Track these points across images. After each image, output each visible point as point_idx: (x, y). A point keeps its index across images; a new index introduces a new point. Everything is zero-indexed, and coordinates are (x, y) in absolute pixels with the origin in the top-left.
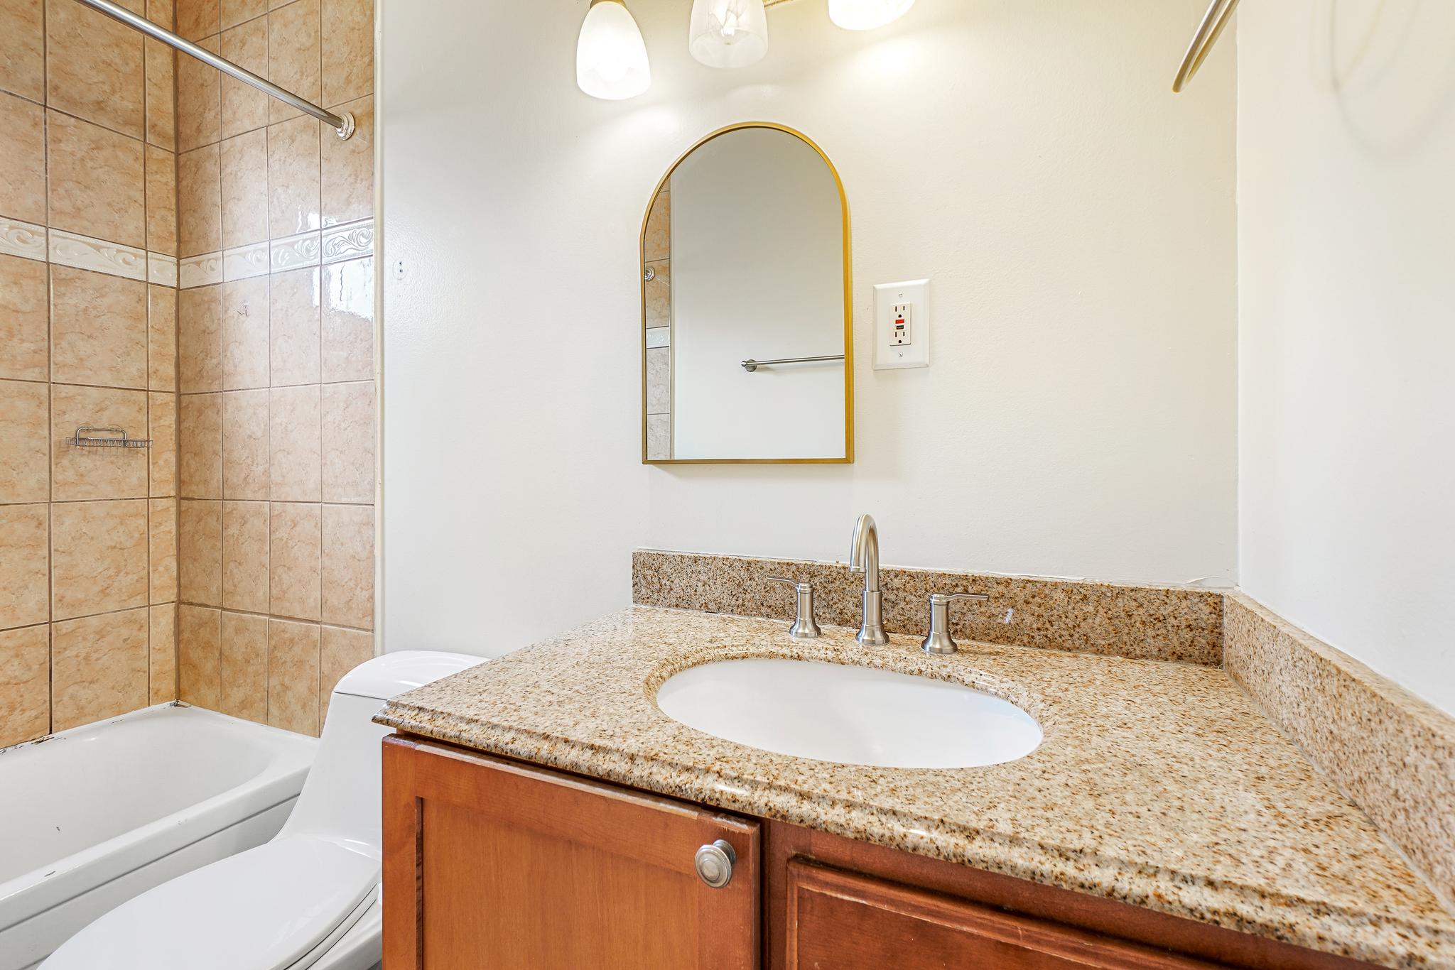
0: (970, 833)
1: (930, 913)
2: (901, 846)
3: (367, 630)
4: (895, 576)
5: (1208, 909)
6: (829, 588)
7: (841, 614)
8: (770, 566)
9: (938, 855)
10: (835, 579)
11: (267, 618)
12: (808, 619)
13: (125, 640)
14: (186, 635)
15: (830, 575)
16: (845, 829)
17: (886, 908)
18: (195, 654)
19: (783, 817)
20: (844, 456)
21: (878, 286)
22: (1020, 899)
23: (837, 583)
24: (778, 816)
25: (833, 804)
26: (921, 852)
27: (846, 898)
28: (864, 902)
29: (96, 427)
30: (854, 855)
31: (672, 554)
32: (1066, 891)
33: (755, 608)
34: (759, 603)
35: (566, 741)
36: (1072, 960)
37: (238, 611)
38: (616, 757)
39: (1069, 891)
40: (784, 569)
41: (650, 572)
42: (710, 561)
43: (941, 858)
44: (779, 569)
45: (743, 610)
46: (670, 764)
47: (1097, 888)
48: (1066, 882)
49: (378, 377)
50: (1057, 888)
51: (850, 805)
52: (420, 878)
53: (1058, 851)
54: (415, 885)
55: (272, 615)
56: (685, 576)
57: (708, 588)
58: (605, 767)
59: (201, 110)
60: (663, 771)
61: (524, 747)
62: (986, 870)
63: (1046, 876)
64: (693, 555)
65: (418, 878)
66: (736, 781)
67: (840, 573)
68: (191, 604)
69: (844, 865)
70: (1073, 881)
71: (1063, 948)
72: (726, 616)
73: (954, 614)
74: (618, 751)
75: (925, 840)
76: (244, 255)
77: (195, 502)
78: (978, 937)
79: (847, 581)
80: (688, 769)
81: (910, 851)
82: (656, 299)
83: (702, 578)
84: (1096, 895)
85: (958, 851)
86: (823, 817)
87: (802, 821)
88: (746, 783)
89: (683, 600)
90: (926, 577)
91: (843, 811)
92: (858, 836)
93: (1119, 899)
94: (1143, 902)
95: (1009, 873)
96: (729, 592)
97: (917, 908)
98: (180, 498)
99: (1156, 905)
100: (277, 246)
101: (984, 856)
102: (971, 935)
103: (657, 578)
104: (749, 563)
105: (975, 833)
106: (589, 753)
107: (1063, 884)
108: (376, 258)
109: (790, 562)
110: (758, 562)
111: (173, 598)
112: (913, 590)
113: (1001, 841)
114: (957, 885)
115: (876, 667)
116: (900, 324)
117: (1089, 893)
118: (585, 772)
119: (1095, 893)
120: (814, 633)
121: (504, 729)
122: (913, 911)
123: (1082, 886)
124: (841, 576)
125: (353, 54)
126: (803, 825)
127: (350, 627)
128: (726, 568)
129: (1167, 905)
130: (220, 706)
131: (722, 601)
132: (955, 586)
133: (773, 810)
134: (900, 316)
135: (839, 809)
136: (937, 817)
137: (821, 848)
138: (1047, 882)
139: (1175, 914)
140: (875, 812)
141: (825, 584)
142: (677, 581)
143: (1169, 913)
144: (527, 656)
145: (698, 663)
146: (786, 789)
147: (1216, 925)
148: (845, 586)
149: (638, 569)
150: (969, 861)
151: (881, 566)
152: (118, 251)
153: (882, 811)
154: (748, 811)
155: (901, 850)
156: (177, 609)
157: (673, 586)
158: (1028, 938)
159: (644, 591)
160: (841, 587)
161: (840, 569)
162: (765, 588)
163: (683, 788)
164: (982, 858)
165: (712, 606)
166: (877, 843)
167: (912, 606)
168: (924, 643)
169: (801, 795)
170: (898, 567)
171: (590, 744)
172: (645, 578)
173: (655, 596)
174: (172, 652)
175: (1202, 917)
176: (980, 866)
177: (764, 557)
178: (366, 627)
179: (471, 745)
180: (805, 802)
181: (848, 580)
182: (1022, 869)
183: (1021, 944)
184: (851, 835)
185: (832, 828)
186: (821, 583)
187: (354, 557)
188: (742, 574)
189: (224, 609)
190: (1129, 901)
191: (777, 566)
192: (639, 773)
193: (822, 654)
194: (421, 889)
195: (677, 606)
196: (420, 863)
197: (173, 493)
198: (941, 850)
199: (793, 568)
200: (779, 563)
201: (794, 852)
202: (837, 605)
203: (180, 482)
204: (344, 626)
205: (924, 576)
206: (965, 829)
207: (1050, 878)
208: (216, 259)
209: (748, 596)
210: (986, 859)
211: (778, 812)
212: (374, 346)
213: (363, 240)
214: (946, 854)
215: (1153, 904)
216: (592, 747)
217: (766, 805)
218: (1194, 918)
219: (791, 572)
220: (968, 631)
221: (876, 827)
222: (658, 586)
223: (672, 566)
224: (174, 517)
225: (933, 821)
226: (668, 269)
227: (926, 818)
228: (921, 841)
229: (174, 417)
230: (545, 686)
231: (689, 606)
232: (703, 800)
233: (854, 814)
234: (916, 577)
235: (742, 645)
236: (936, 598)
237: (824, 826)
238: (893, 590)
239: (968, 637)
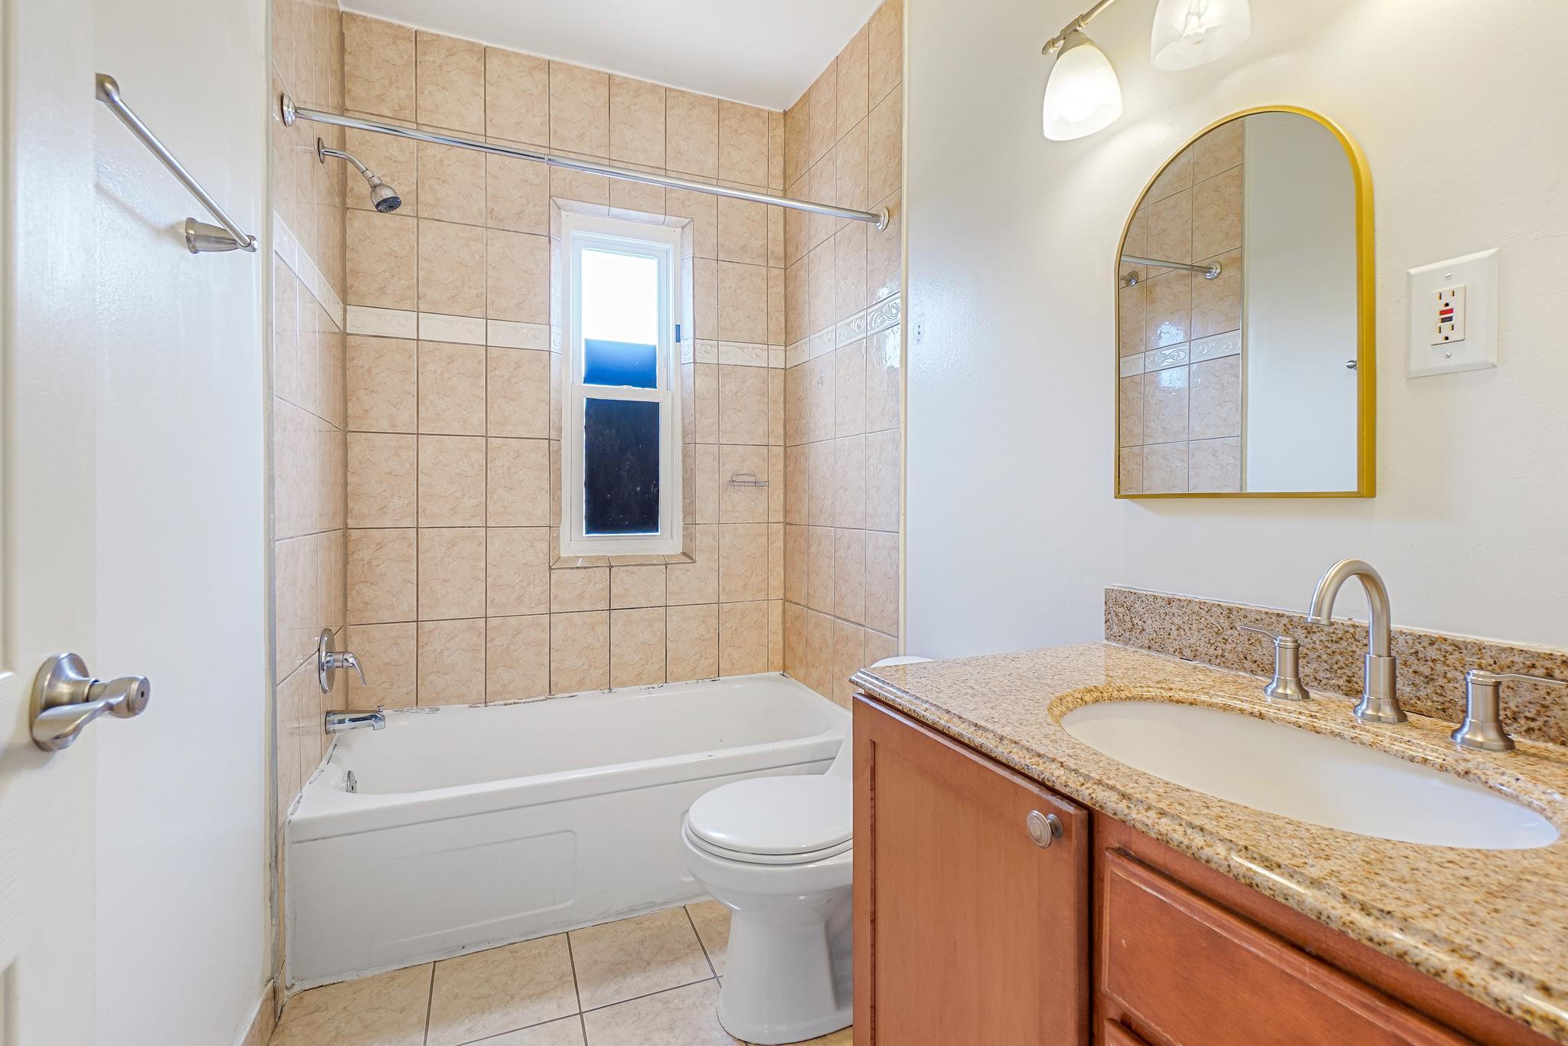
0: (1271, 865)
1: (1221, 926)
2: (1196, 855)
3: (894, 637)
4: (1430, 644)
5: (1520, 1006)
6: (1333, 649)
7: (1349, 682)
8: (1253, 616)
9: (1229, 872)
10: (1341, 639)
11: (833, 618)
12: (1290, 678)
13: (755, 622)
14: (788, 624)
15: (1334, 633)
16: (1149, 829)
17: (1182, 909)
18: (793, 639)
19: (1101, 806)
20: (1355, 489)
21: (1413, 271)
22: (1324, 946)
23: (1344, 643)
24: (1097, 805)
25: (1149, 808)
26: (1213, 866)
27: (1149, 890)
28: (1164, 899)
29: (741, 473)
30: (1167, 860)
31: (1145, 593)
32: (1353, 940)
33: (1237, 661)
34: (1242, 656)
35: (960, 718)
36: (1358, 1012)
37: (816, 611)
38: (990, 736)
39: (1355, 941)
40: (1273, 620)
41: (1121, 610)
42: (1185, 604)
43: (1231, 875)
44: (1267, 620)
45: (1222, 660)
46: (1027, 749)
47: (1387, 947)
48: (1353, 931)
49: (902, 426)
50: (1342, 933)
51: (1162, 813)
52: (873, 799)
53: (1362, 905)
54: (869, 804)
55: (835, 616)
56: (1157, 617)
57: (1182, 633)
58: (979, 740)
59: (798, 232)
60: (1020, 753)
61: (931, 716)
62: (1272, 897)
63: (1333, 919)
64: (1165, 595)
65: (871, 799)
66: (1074, 772)
67: (1348, 632)
68: (792, 602)
69: (1158, 868)
70: (1362, 932)
71: (1351, 999)
72: (1201, 665)
73: (1528, 704)
74: (993, 732)
75: (1220, 856)
76: (820, 337)
77: (793, 527)
78: (1262, 960)
79: (1357, 643)
80: (1039, 755)
81: (1203, 862)
82: (1223, 299)
83: (1176, 621)
84: (1385, 953)
85: (1248, 873)
86: (1134, 815)
87: (1115, 814)
88: (1081, 776)
89: (1156, 642)
90: (1480, 650)
91: (1155, 815)
92: (1159, 838)
93: (1411, 964)
94: (1437, 974)
95: (1295, 906)
96: (1207, 640)
97: (1209, 918)
98: (786, 524)
99: (1452, 982)
100: (840, 327)
101: (1273, 885)
102: (1257, 957)
103: (1129, 617)
104: (1230, 610)
105: (1276, 866)
106: (973, 728)
107: (1350, 931)
108: (902, 326)
109: (1280, 612)
110: (1241, 609)
111: (782, 597)
112: (1458, 665)
113: (1300, 880)
114: (1260, 915)
115: (1362, 744)
116: (1446, 315)
117: (1378, 948)
118: (967, 742)
119: (1384, 950)
120: (1297, 695)
121: (923, 701)
122: (1205, 920)
123: (1371, 940)
124: (1349, 635)
125: (889, 157)
126: (1116, 817)
127: (883, 633)
128: (1203, 613)
129: (1467, 987)
130: (805, 681)
131: (1198, 648)
132: (1530, 667)
133: (1094, 800)
134: (1447, 305)
135: (1152, 814)
136: (1242, 843)
137: (1140, 847)
138: (1333, 925)
139: (1475, 998)
140: (1184, 824)
141: (1326, 643)
142: (1149, 622)
143: (1468, 995)
144: (974, 663)
145: (1134, 698)
146: (1112, 788)
147: (1525, 1025)
148: (1355, 648)
149: (1111, 605)
150: (1257, 885)
151: (1394, 626)
152: (753, 348)
153: (1191, 825)
154: (1074, 796)
155: (1195, 858)
156: (784, 604)
157: (1145, 626)
158: (1316, 978)
159: (1115, 629)
160: (1349, 649)
161: (1348, 626)
162: (1249, 640)
163: (1030, 767)
164: (1270, 886)
165: (1187, 652)
166: (1175, 848)
167: (1457, 685)
168: (1454, 733)
169: (1123, 795)
170: (1435, 632)
171: (976, 722)
172: (1117, 615)
173: (1127, 634)
174: (781, 636)
175: (1509, 1011)
176: (1268, 893)
177: (1252, 605)
178: (893, 634)
179: (900, 708)
180: (1124, 801)
181: (1359, 641)
182: (1309, 907)
183: (1307, 980)
184: (1153, 835)
185: (1139, 826)
186: (1321, 641)
187: (886, 575)
188: (1222, 621)
189: (809, 608)
190: (1422, 969)
191: (1264, 616)
192: (1001, 751)
193: (1293, 717)
194: (874, 807)
195: (1149, 648)
196: (873, 789)
197: (782, 520)
198: (1232, 868)
199: (1285, 621)
200: (1266, 613)
201: (1118, 845)
202: (1343, 671)
203: (786, 512)
204: (879, 631)
205: (1477, 648)
206: (1267, 860)
207: (1336, 922)
208: (805, 343)
209: (1229, 647)
210: (1273, 888)
211: (1098, 802)
212: (900, 400)
213: (894, 311)
214: (1236, 873)
215: (1449, 979)
216: (976, 725)
217: (1090, 794)
218: (1497, 1009)
219: (1281, 625)
220: (1553, 732)
221: (1179, 836)
222: (1129, 625)
223: (1144, 605)
224: (782, 537)
225: (1238, 845)
226: (1240, 260)
227: (1231, 841)
228: (1216, 856)
229: (783, 464)
230: (971, 683)
231: (1162, 649)
232: (1043, 779)
233: (1164, 820)
234: (1462, 647)
235: (1193, 692)
236: (1474, 675)
237: (1132, 822)
238: (1426, 661)
239: (1553, 740)
